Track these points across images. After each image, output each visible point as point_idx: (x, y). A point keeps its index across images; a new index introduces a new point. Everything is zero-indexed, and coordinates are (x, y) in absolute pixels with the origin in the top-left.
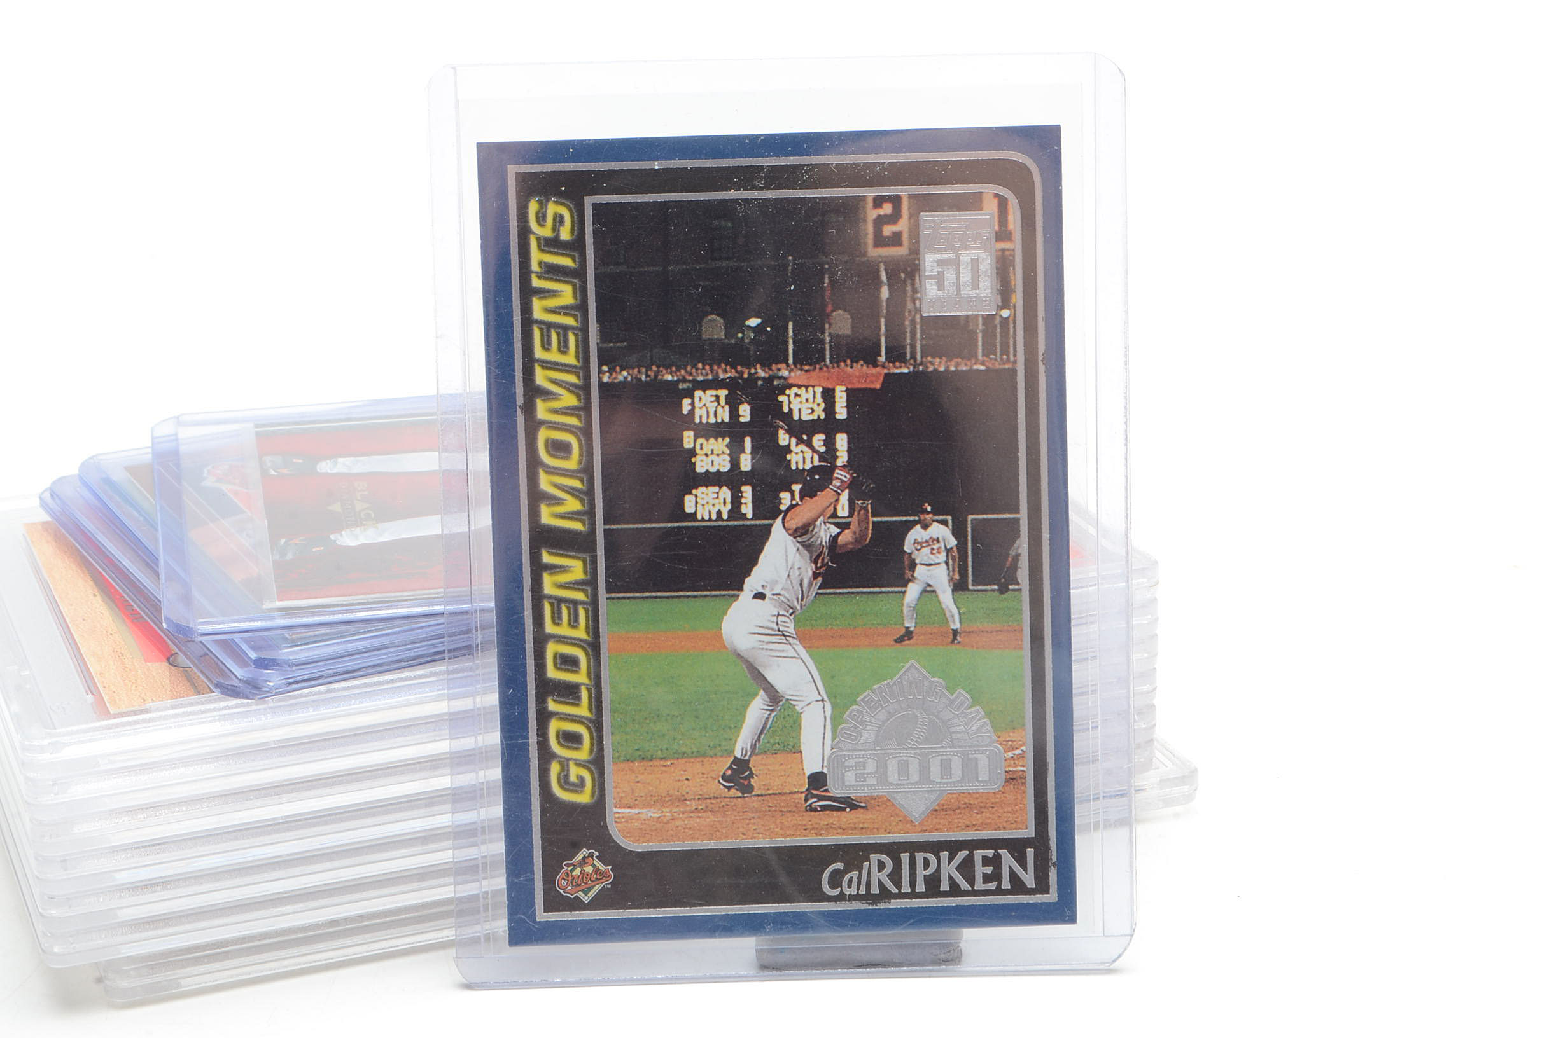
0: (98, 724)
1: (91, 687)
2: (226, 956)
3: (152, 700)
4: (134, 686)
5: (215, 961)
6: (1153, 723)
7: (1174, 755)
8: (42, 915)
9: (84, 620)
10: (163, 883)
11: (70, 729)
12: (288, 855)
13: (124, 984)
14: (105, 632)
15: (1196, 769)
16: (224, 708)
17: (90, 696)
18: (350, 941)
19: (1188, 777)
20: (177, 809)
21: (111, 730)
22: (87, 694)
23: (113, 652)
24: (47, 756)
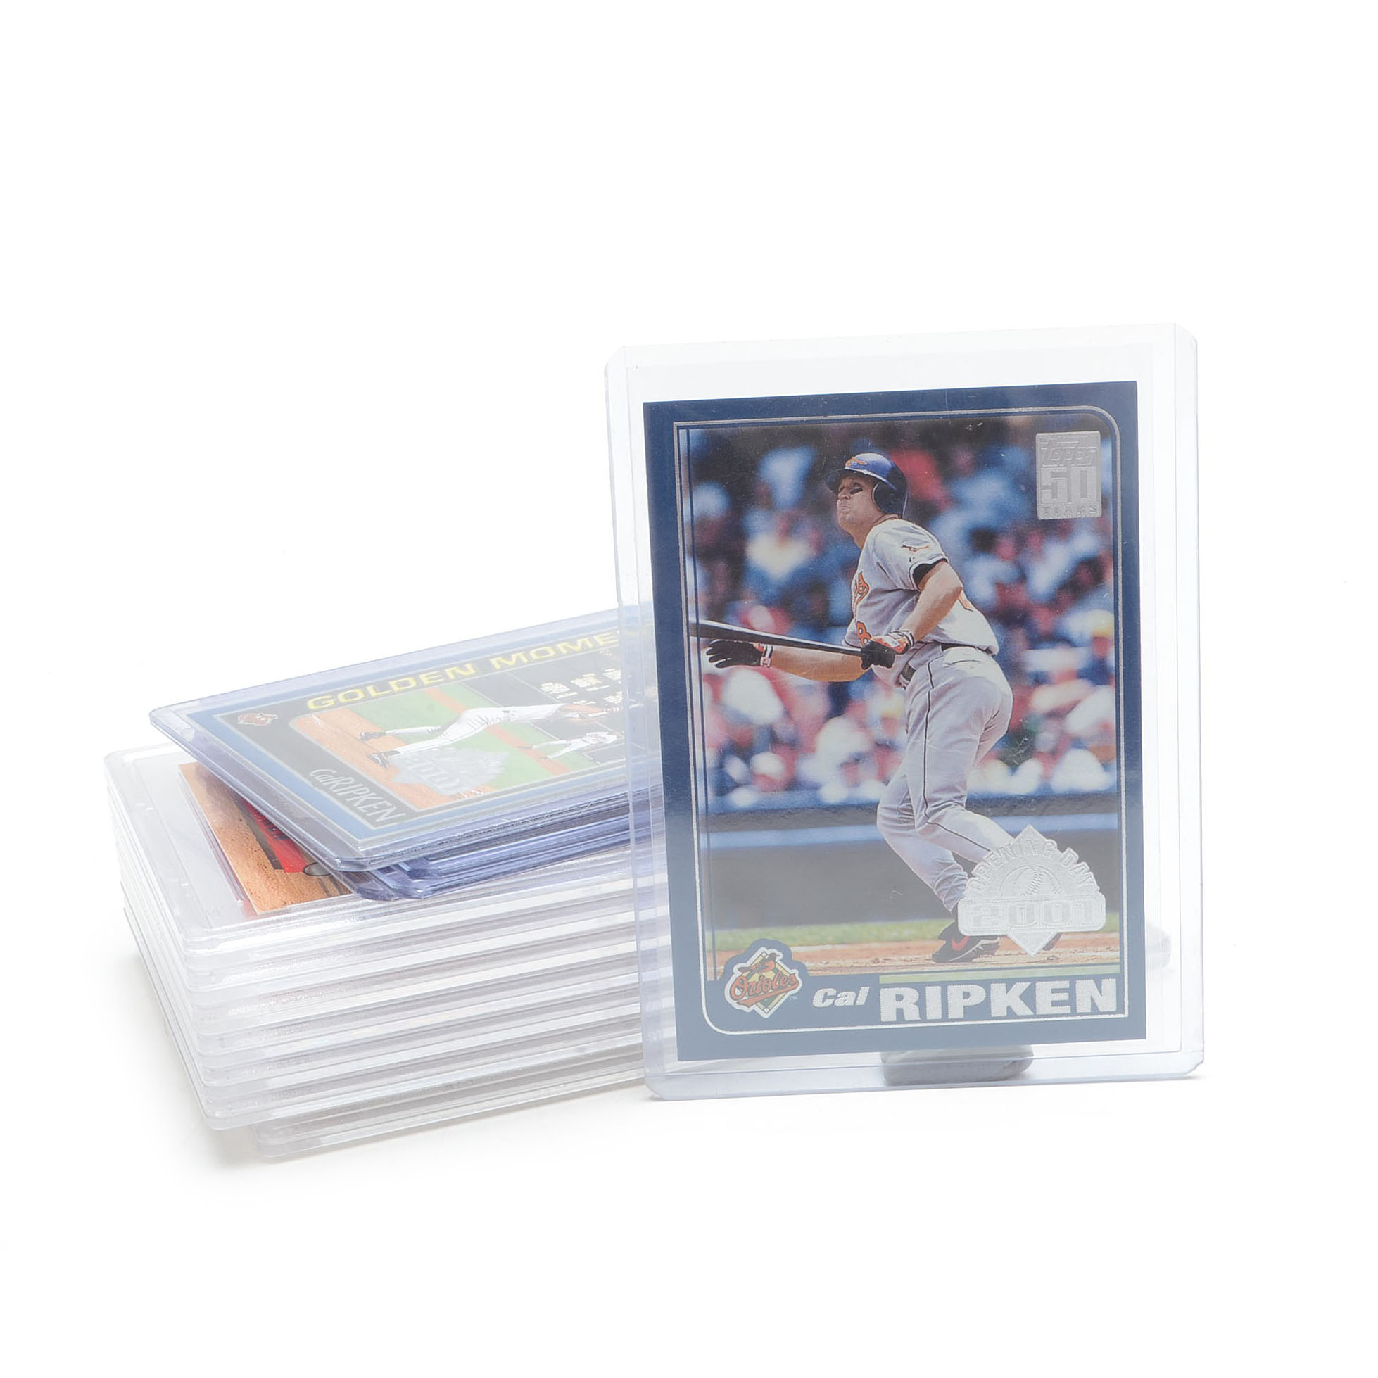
0: (247, 924)
2: (358, 1116)
3: (292, 903)
4: (276, 891)
8: (205, 1086)
9: (232, 840)
10: (306, 1056)
11: (224, 928)
13: (274, 1142)
17: (240, 901)
18: (463, 1101)
20: (314, 994)
21: (257, 928)
22: (238, 900)
23: (258, 865)
24: (205, 951)
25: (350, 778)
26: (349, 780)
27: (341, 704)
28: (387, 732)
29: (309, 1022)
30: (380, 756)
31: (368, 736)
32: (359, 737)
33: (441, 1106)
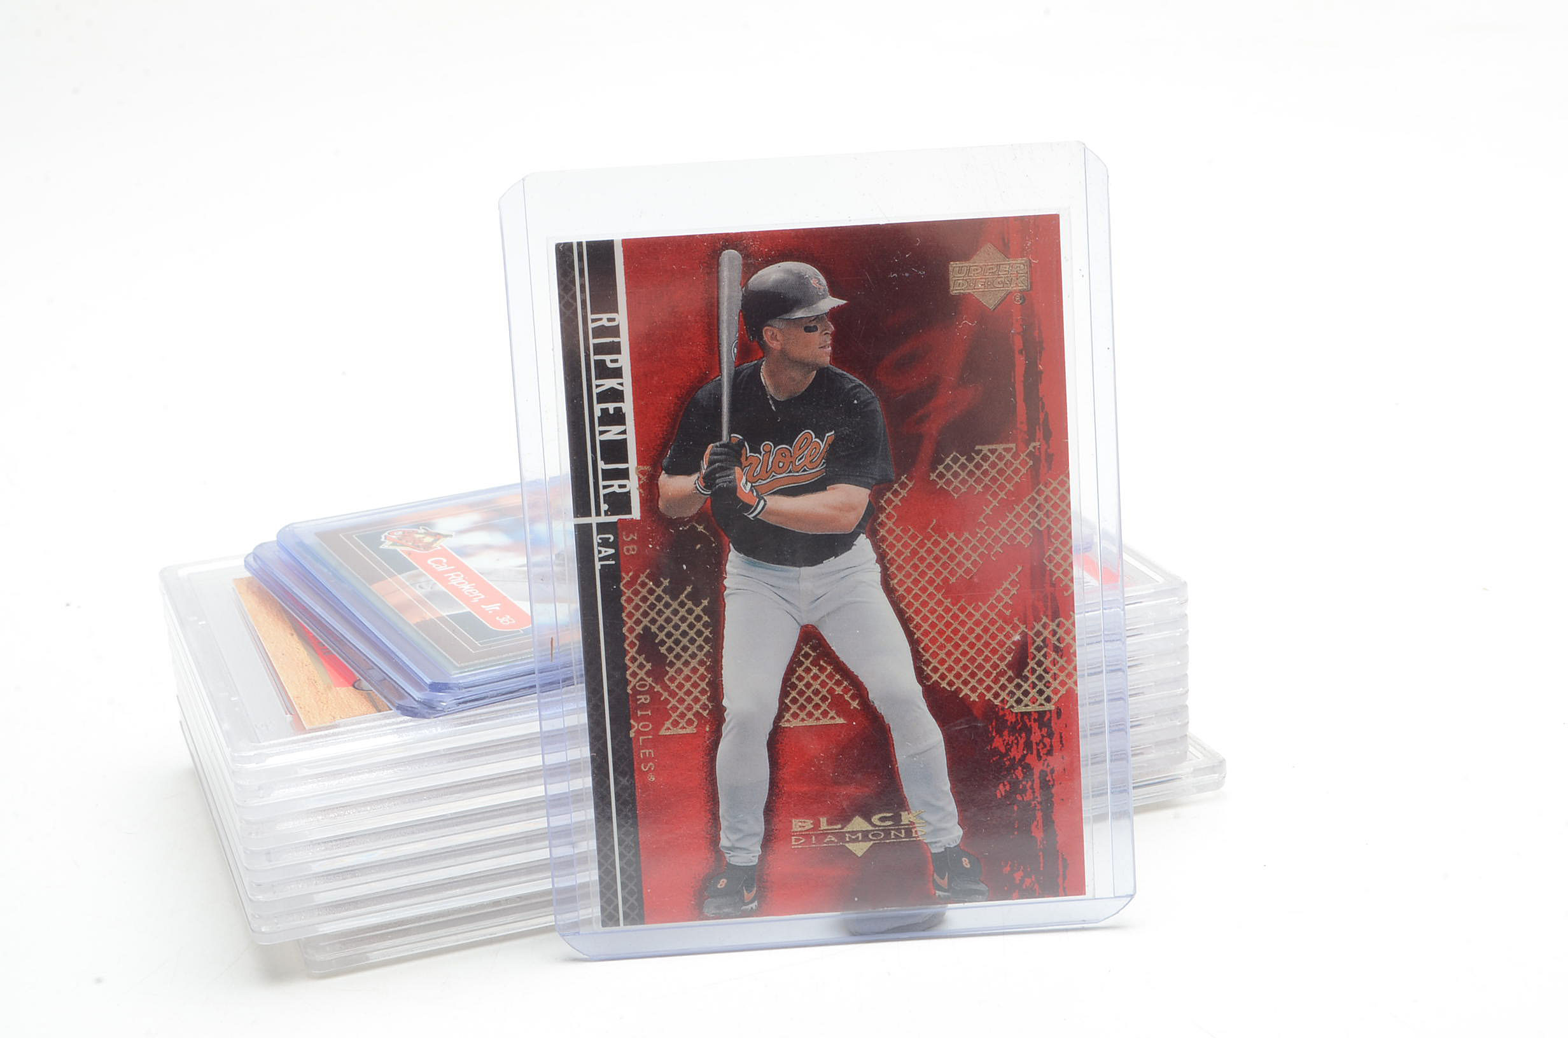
0: (295, 738)
1: (290, 708)
2: (406, 933)
3: (341, 717)
4: (325, 706)
5: (397, 937)
6: (1187, 720)
7: (1205, 749)
8: (250, 900)
9: (283, 654)
10: (352, 872)
11: (272, 742)
12: (456, 846)
13: (320, 957)
14: (301, 664)
15: (1224, 760)
16: (401, 722)
17: (289, 715)
18: (510, 918)
19: (1217, 766)
20: (363, 809)
21: (306, 743)
22: (287, 714)
23: (308, 679)
24: (254, 765)
29: (356, 837)
33: (488, 922)
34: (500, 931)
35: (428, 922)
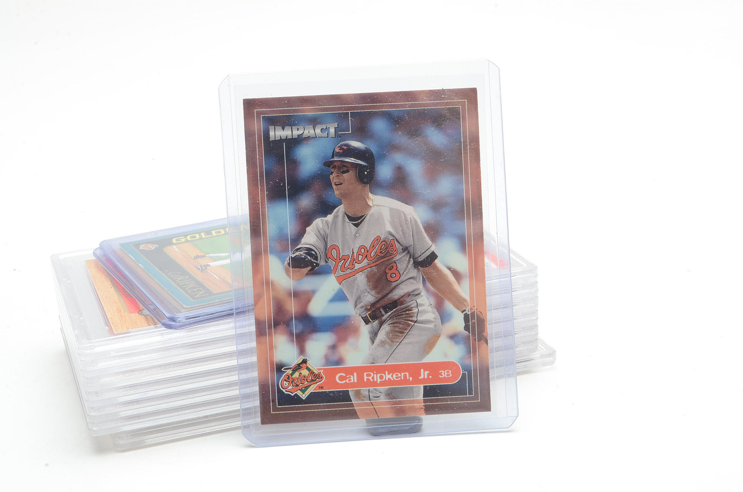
0: (109, 338)
1: (107, 323)
2: (163, 431)
3: (131, 328)
4: (124, 323)
5: (158, 433)
6: (537, 332)
7: (546, 346)
8: (88, 415)
9: (106, 297)
10: (137, 402)
11: (97, 340)
13: (121, 442)
14: (114, 302)
15: (555, 351)
16: (159, 331)
17: (107, 327)
18: (212, 424)
19: (552, 354)
20: (142, 372)
21: (114, 341)
22: (106, 326)
23: (117, 309)
24: (89, 351)
25: (187, 276)
26: (186, 277)
27: (188, 241)
28: (207, 255)
29: (139, 385)
30: (201, 266)
31: (197, 257)
32: (193, 258)
33: (202, 426)
34: (207, 430)
35: (173, 426)
